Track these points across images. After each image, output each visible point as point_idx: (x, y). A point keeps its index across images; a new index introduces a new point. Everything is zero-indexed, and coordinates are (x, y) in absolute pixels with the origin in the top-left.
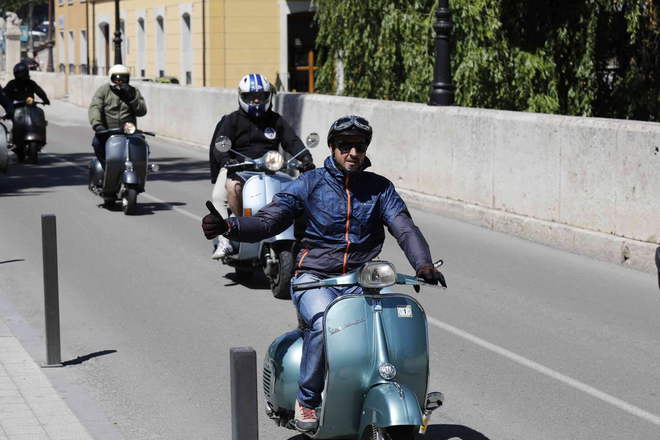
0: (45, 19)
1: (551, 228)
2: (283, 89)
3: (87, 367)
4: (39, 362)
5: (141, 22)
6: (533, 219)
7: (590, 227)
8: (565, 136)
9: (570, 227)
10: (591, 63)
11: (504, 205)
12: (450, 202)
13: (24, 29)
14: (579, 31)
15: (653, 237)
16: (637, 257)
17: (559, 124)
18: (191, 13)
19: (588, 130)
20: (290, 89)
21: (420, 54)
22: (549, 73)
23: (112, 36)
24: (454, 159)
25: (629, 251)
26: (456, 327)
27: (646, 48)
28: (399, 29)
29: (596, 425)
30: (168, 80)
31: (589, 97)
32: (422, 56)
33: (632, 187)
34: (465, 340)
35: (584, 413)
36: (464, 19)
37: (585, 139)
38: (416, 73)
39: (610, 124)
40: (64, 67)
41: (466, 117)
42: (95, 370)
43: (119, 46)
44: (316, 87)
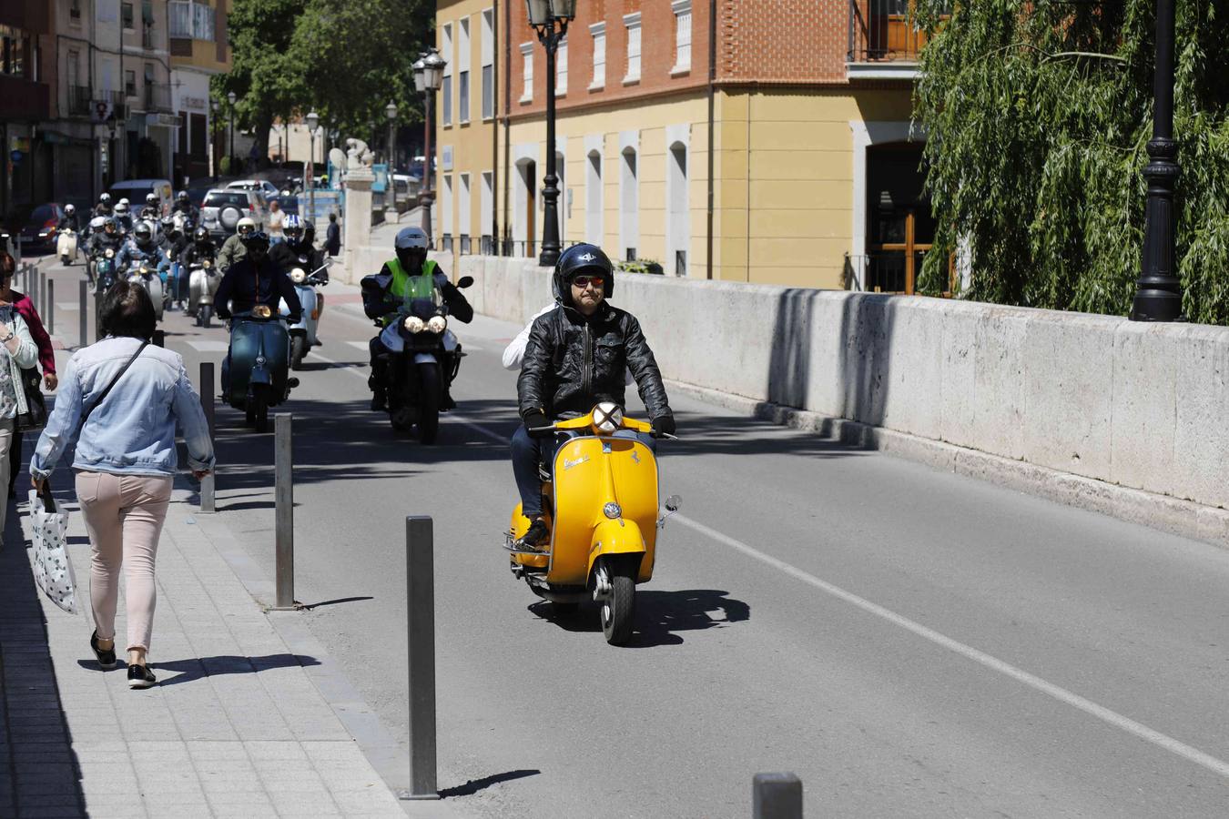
0: (418, 151)
2: (857, 285)
3: (485, 801)
4: (395, 790)
5: (595, 159)
12: (1170, 501)
13: (380, 170)
18: (686, 143)
20: (870, 286)
21: (1115, 223)
23: (540, 184)
24: (1180, 421)
26: (1180, 740)
28: (1075, 177)
30: (643, 267)
32: (1119, 228)
34: (1197, 765)
36: (1200, 160)
38: (1107, 259)
40: (452, 240)
41: (1202, 342)
42: (499, 806)
43: (555, 203)
44: (919, 283)
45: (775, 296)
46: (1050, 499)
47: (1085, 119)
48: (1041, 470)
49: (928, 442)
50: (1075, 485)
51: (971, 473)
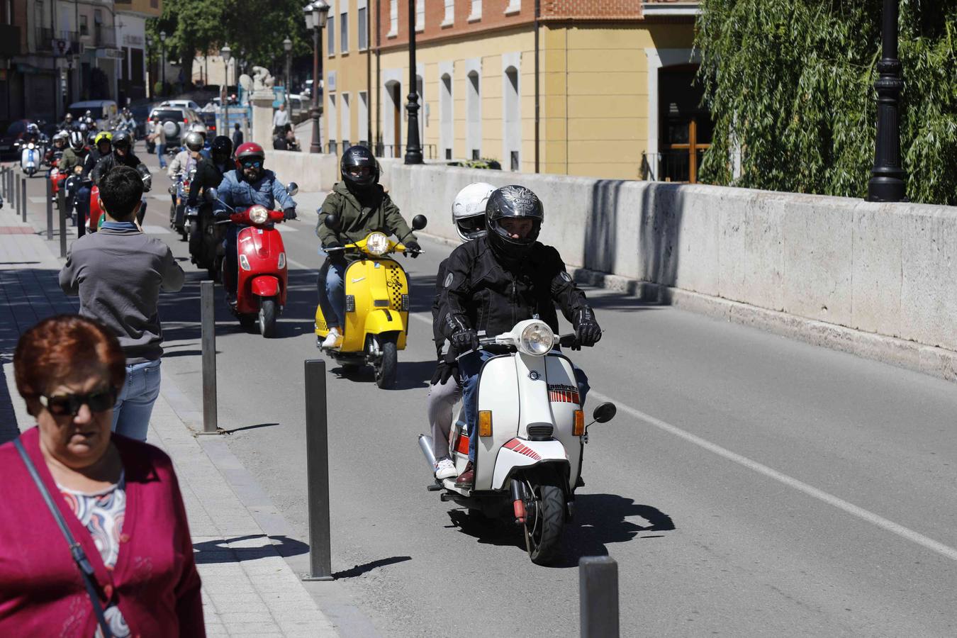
0: (308, 76)
2: (652, 176)
3: (368, 581)
4: (301, 575)
5: (447, 80)
12: (898, 342)
13: (279, 90)
18: (518, 67)
20: (662, 177)
21: (856, 125)
23: (404, 100)
24: (905, 279)
26: (909, 528)
28: (826, 87)
30: (485, 165)
32: (859, 127)
34: (922, 546)
36: (920, 73)
38: (851, 151)
40: (336, 145)
41: (922, 218)
42: (379, 585)
43: (416, 115)
44: (700, 173)
45: (588, 186)
46: (805, 341)
47: (830, 44)
48: (798, 319)
49: (709, 298)
50: (824, 330)
51: (743, 322)
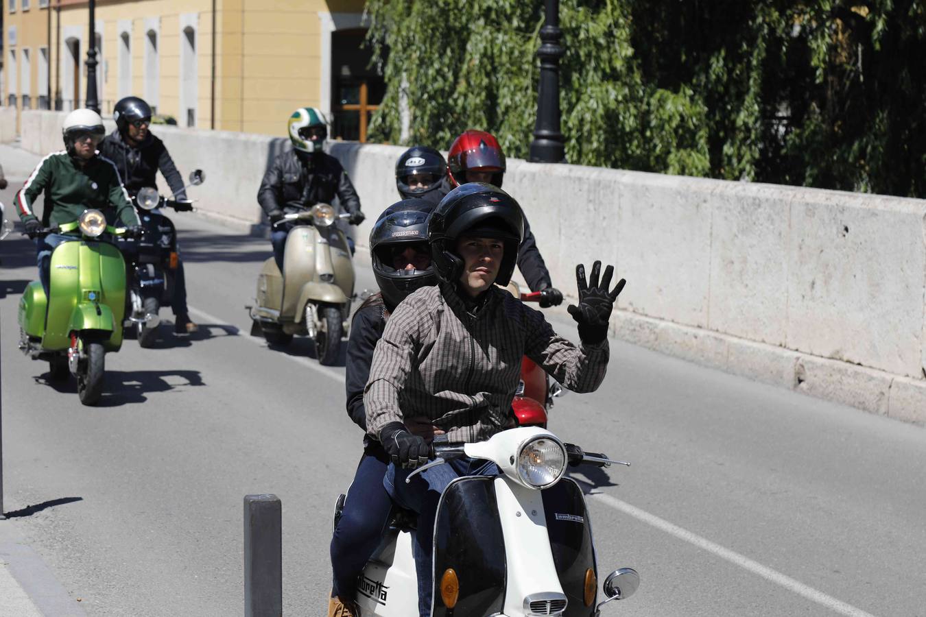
1: (696, 337)
3: (40, 521)
5: (126, 38)
6: (671, 324)
7: (750, 336)
8: (719, 208)
9: (722, 337)
10: (756, 107)
11: (631, 304)
14: (740, 62)
15: (838, 352)
16: (815, 379)
17: (710, 191)
18: (195, 27)
19: (750, 201)
20: (335, 136)
21: (521, 90)
22: (697, 120)
25: (804, 370)
27: (832, 88)
28: (493, 53)
29: (756, 612)
30: (162, 121)
31: (752, 155)
32: (523, 92)
33: (811, 281)
35: (738, 596)
36: (583, 43)
37: (746, 212)
39: (781, 192)
40: (16, 99)
41: (580, 179)
42: (51, 525)
43: (94, 71)
44: (369, 135)
47: (496, 11)
